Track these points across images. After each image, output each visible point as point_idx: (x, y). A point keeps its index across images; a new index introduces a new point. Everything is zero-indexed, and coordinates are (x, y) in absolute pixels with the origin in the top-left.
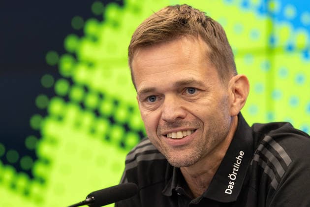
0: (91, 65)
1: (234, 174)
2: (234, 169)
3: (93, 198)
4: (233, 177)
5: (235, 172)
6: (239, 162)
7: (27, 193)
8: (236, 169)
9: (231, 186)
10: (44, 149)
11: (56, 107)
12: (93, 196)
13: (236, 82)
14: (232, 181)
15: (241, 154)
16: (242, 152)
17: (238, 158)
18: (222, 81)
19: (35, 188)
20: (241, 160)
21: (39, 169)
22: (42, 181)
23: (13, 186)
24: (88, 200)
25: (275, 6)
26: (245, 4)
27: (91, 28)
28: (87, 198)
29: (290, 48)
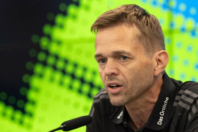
0: (59, 43)
1: (163, 112)
2: (163, 109)
3: (65, 125)
4: (162, 114)
5: (164, 110)
6: (166, 104)
7: (21, 123)
8: (164, 108)
9: (161, 120)
10: (32, 95)
11: (38, 69)
12: (65, 124)
13: (160, 55)
14: (161, 116)
15: (167, 99)
16: (167, 98)
17: (165, 102)
18: (147, 53)
19: (27, 120)
20: (167, 103)
21: (29, 108)
22: (31, 115)
23: (13, 118)
24: (62, 126)
25: (173, 4)
26: (155, 3)
27: (59, 19)
28: (61, 126)
29: (183, 30)
